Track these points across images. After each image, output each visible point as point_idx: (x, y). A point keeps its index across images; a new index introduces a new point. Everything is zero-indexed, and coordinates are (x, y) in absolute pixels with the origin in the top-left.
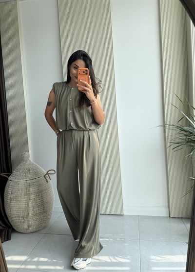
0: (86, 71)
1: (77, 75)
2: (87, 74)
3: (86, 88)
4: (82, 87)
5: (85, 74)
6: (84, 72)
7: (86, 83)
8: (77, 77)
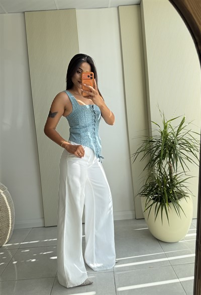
0: (91, 75)
1: (81, 80)
2: (91, 78)
3: (92, 94)
4: (87, 92)
5: (90, 78)
6: (89, 76)
7: (91, 87)
8: (80, 82)
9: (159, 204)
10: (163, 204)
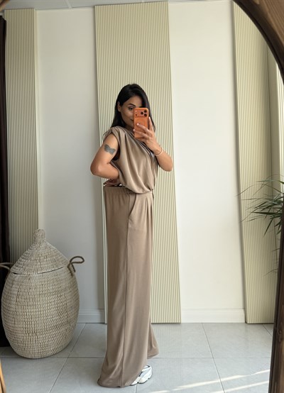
2: (146, 115)
4: (140, 133)
6: (142, 113)
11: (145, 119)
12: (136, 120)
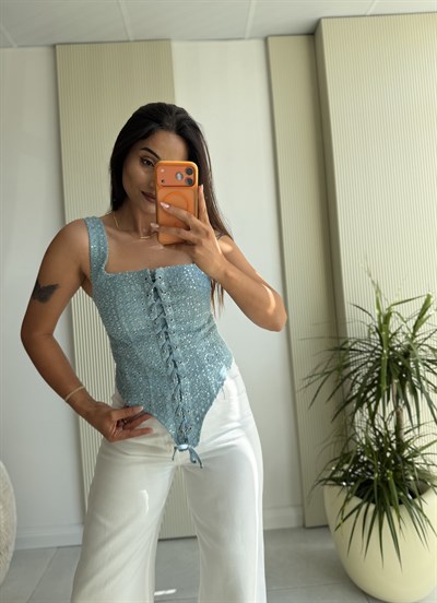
5: (184, 183)
8: (150, 198)
9: (372, 507)
10: (382, 510)
11: (189, 193)
12: (161, 194)
